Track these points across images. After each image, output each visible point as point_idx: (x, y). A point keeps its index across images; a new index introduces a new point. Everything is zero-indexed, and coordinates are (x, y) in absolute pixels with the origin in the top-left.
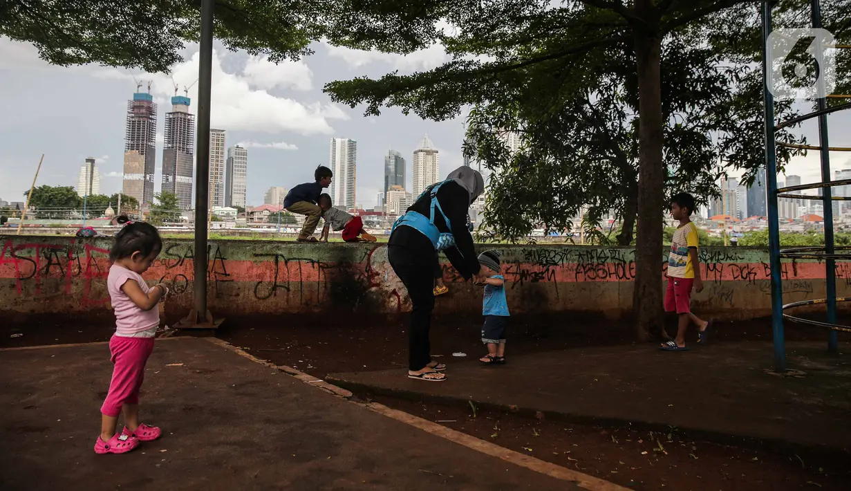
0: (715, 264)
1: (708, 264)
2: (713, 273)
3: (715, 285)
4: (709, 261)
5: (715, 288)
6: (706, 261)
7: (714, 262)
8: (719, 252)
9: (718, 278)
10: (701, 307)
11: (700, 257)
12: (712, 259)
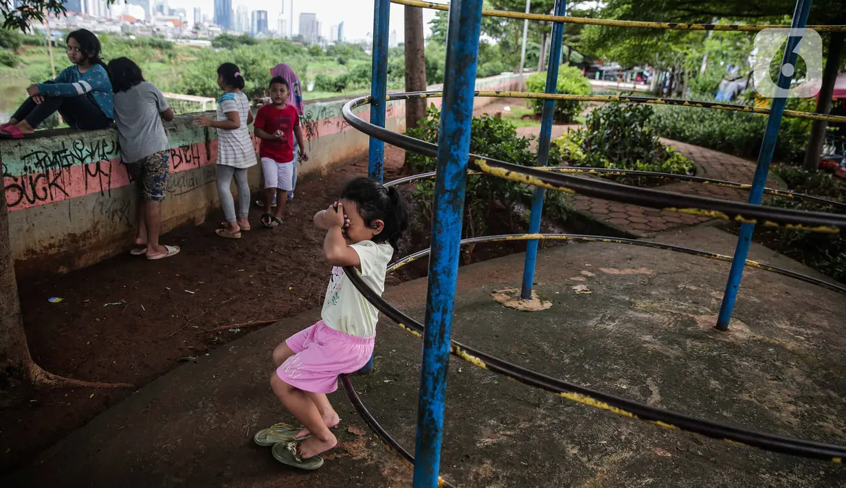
0: (98, 164)
1: (87, 166)
2: (97, 179)
3: (101, 199)
4: (88, 160)
5: (102, 204)
6: (82, 160)
7: (97, 159)
8: (104, 141)
9: (105, 186)
10: (81, 243)
11: (71, 154)
12: (92, 155)
